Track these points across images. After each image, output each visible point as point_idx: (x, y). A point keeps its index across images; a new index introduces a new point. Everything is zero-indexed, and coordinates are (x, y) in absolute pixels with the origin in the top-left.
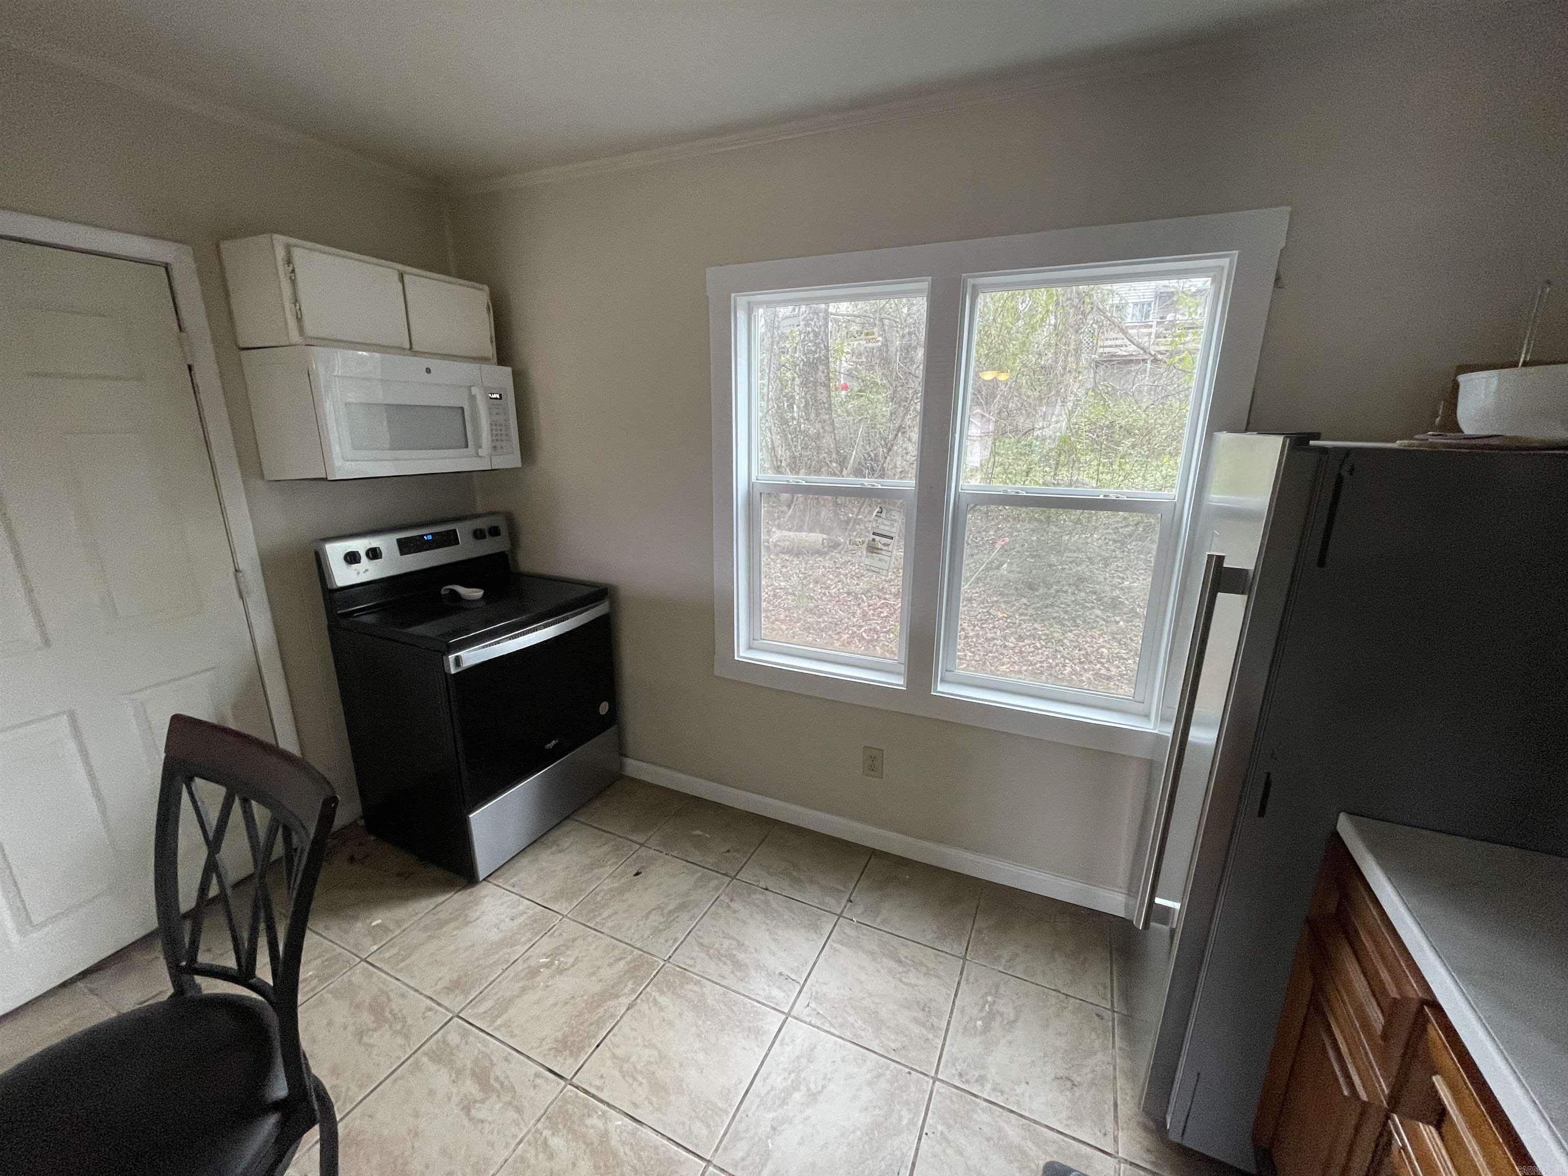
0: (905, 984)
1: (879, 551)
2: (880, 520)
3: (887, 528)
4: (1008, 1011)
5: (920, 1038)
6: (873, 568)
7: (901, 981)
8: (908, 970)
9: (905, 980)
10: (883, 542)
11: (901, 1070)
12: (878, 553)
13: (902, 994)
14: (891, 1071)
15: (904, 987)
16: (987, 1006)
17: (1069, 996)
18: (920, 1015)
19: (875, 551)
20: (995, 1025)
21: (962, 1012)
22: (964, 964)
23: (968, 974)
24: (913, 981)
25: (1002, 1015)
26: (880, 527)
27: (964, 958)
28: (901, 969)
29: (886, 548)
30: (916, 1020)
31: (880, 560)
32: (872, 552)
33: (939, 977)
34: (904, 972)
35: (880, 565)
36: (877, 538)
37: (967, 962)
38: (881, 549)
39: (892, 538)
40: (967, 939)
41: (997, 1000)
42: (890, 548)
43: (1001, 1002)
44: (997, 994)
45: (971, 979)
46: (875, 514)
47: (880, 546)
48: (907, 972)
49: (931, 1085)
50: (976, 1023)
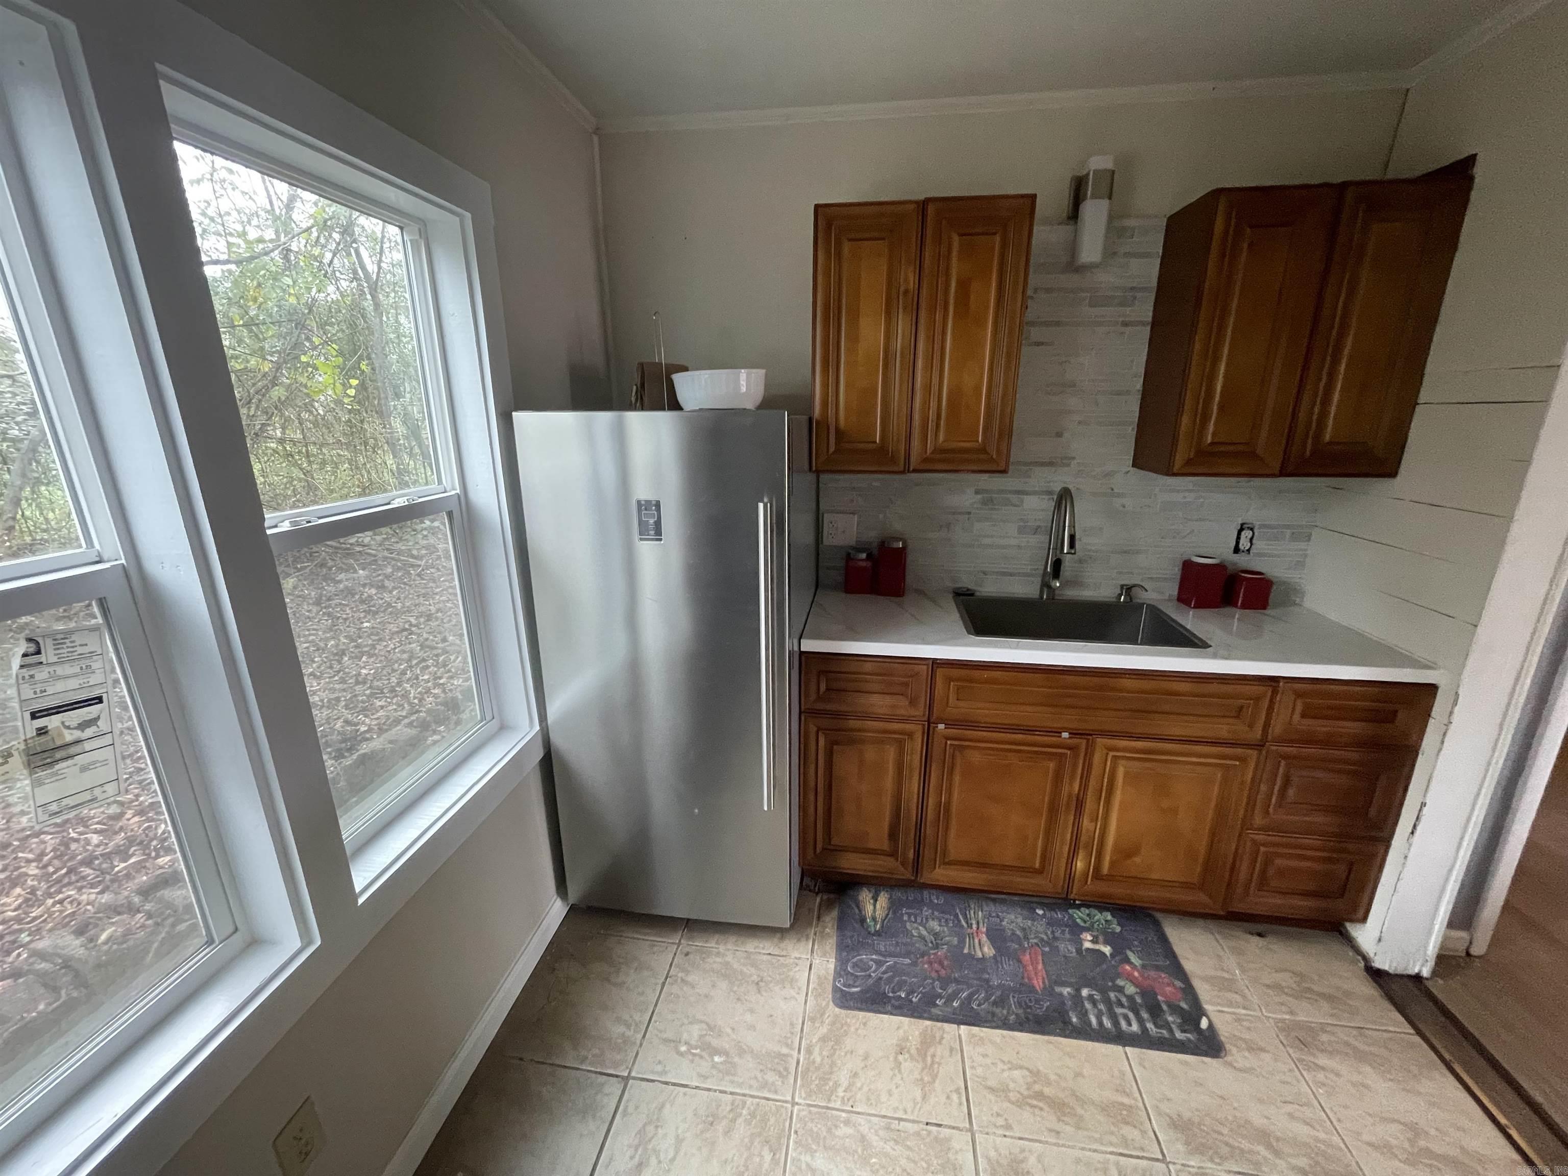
0: (677, 1152)
1: (73, 750)
2: (41, 674)
3: (73, 683)
4: (695, 1032)
5: (750, 1124)
6: (70, 802)
7: (673, 1160)
8: (654, 1150)
9: (671, 1154)
10: (74, 724)
11: (796, 1142)
12: (71, 757)
13: (693, 1155)
14: (801, 1153)
15: (682, 1153)
16: (694, 1051)
17: (668, 973)
18: (720, 1127)
19: (58, 755)
20: (715, 1042)
21: (705, 1078)
22: (634, 1078)
23: (653, 1072)
24: (671, 1140)
25: (701, 1036)
26: (50, 691)
27: (626, 1079)
28: (653, 1161)
29: (89, 732)
30: (727, 1132)
31: (84, 769)
32: (52, 764)
33: (663, 1106)
34: (658, 1157)
35: (88, 779)
36: (53, 722)
37: (633, 1074)
38: (78, 742)
39: (99, 700)
40: (594, 1075)
41: (683, 1041)
42: (103, 725)
43: (685, 1036)
44: (677, 1042)
45: (659, 1068)
46: (16, 662)
47: (69, 737)
48: (656, 1152)
49: (801, 1107)
50: (717, 1063)
